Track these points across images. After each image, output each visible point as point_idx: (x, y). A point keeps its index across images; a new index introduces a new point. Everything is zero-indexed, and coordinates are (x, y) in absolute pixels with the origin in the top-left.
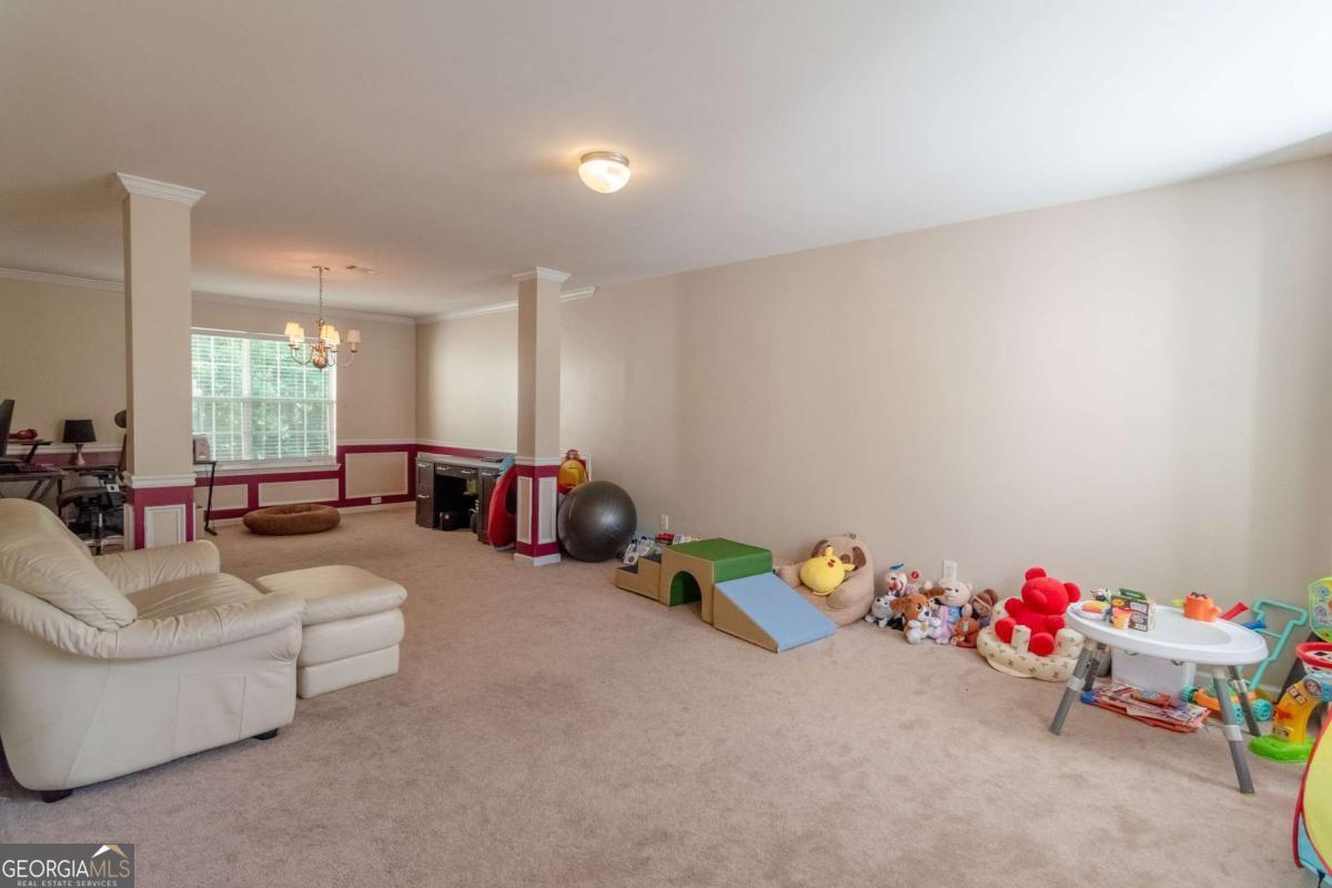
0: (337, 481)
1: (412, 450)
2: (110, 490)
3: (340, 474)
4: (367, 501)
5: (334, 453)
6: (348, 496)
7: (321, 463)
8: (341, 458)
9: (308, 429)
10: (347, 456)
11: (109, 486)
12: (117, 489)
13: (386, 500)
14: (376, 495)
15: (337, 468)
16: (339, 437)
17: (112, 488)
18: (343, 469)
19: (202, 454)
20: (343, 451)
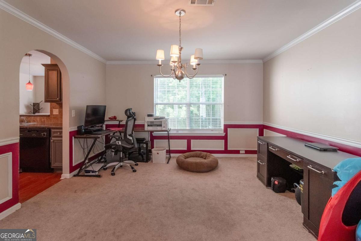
0: (223, 141)
1: (262, 128)
2: (117, 144)
3: (225, 138)
4: (238, 152)
5: (223, 128)
6: (229, 149)
7: (217, 132)
8: (226, 131)
9: (212, 116)
10: (229, 129)
11: (117, 142)
12: (120, 143)
13: (247, 152)
14: (242, 149)
15: (224, 135)
16: (225, 120)
17: (118, 143)
18: (226, 135)
19: (164, 127)
20: (227, 127)
